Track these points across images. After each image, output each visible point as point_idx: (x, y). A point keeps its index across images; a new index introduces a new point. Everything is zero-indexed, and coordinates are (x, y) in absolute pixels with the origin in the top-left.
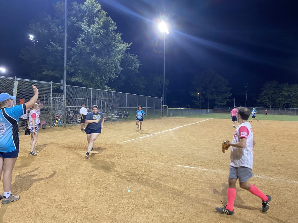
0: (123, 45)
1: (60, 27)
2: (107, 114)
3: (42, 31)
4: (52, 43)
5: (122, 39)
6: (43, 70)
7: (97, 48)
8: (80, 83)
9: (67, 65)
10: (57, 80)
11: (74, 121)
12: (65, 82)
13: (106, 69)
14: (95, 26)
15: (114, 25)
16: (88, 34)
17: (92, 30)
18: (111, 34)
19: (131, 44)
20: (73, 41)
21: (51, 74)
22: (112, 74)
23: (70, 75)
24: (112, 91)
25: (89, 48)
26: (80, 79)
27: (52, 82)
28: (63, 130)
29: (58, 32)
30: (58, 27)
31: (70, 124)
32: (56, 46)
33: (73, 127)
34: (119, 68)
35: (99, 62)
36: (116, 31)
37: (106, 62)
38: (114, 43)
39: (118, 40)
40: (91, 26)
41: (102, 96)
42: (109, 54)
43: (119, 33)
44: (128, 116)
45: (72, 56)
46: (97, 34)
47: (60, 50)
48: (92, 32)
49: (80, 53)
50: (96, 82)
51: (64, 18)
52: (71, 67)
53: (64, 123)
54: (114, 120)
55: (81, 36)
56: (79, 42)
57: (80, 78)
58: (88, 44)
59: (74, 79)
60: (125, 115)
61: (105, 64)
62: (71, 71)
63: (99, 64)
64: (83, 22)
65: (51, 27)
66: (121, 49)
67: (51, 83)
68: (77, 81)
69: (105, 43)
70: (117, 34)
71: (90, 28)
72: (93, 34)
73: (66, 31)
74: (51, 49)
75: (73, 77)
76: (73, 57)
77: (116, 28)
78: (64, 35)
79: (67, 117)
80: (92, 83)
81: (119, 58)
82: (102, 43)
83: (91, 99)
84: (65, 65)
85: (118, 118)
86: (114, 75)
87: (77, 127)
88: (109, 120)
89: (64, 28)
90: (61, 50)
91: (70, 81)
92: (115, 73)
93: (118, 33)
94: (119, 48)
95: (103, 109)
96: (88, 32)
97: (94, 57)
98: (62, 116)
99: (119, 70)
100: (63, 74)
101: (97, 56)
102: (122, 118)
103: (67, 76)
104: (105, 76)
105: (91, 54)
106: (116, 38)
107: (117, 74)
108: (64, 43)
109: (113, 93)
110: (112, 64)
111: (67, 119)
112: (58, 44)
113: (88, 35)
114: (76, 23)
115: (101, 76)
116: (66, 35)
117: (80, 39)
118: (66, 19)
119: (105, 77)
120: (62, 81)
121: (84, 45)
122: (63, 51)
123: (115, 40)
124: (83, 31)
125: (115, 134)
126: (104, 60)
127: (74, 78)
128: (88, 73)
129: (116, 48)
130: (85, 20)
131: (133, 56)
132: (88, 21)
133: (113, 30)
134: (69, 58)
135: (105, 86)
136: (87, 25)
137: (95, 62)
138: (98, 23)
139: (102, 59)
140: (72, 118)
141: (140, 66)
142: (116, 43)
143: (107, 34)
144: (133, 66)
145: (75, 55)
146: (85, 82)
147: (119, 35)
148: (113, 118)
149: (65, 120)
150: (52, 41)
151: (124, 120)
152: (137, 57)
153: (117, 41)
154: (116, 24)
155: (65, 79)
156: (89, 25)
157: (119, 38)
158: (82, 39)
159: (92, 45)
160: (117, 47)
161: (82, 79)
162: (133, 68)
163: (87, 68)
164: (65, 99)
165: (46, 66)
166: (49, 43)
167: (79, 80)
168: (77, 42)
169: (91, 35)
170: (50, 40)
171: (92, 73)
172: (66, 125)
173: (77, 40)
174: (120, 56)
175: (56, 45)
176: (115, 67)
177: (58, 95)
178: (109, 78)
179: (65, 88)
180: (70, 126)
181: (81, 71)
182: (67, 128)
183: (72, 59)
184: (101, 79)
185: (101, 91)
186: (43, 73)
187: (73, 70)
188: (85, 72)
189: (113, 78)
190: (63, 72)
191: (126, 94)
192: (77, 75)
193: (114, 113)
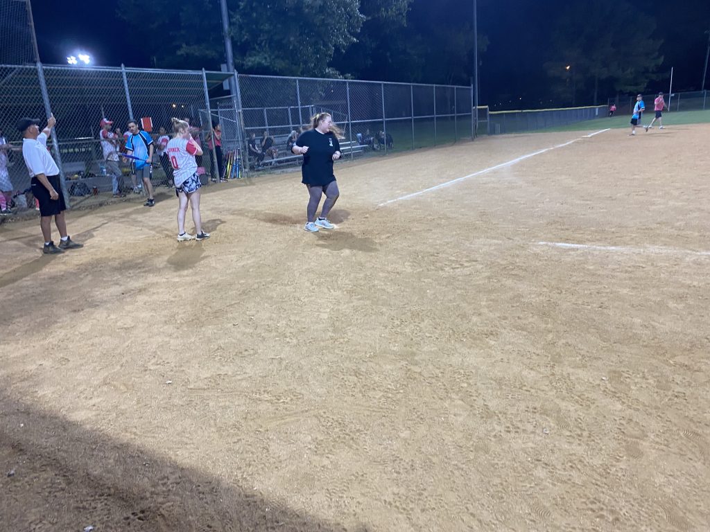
6: (178, 43)
8: (268, 67)
9: (231, 24)
10: (213, 64)
11: (267, 164)
12: (231, 67)
13: (326, 22)
21: (197, 54)
22: (342, 34)
23: (242, 49)
24: (345, 78)
26: (266, 58)
27: (203, 69)
28: (247, 185)
31: (258, 171)
34: (358, 17)
35: (307, 7)
41: (320, 96)
44: (389, 142)
52: (241, 28)
53: (247, 171)
54: (357, 156)
57: (266, 55)
59: (252, 60)
61: (321, 9)
62: (243, 40)
63: (306, 10)
67: (204, 73)
68: (259, 64)
75: (248, 53)
79: (250, 154)
80: (296, 64)
83: (300, 106)
84: (226, 26)
85: (365, 149)
86: (346, 36)
87: (275, 176)
88: (346, 155)
91: (243, 64)
92: (348, 31)
99: (358, 22)
100: (225, 51)
102: (374, 149)
103: (234, 54)
104: (324, 42)
107: (354, 35)
109: (350, 83)
110: (338, 8)
111: (250, 160)
115: (316, 43)
119: (325, 45)
120: (223, 66)
127: (250, 56)
128: (283, 39)
134: (232, 7)
135: (327, 70)
140: (261, 157)
141: (411, 5)
144: (392, 9)
146: (280, 64)
148: (354, 150)
149: (248, 163)
155: (230, 61)
161: (270, 56)
162: (392, 12)
163: (279, 26)
164: (240, 112)
165: (183, 32)
167: (263, 61)
171: (292, 38)
172: (251, 174)
176: (349, 14)
177: (220, 101)
178: (334, 46)
179: (234, 82)
180: (259, 176)
181: (266, 37)
182: (254, 180)
183: (241, 7)
184: (317, 51)
185: (319, 82)
186: (179, 53)
187: (246, 37)
188: (276, 38)
189: (344, 47)
190: (224, 45)
191: (380, 84)
192: (257, 47)
193: (355, 138)
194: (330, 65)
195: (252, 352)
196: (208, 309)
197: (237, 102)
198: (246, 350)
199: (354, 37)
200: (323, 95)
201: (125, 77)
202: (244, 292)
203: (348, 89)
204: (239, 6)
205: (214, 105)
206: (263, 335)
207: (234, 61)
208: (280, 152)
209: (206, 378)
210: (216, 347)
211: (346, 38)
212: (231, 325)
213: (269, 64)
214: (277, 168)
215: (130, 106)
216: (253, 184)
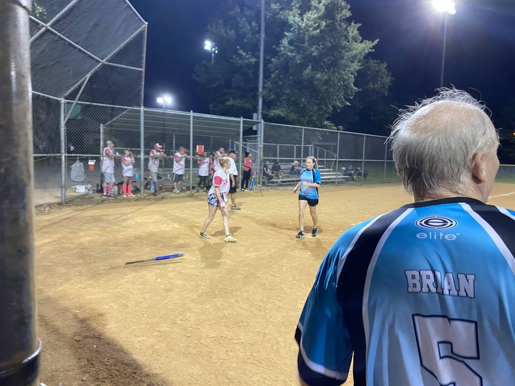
0: (363, 45)
1: (253, 24)
2: (328, 171)
3: (226, 32)
4: (241, 52)
5: (361, 34)
6: (228, 98)
7: (315, 54)
8: (284, 118)
9: (264, 88)
10: (248, 114)
11: (274, 183)
12: (260, 116)
13: (329, 90)
14: (311, 15)
15: (346, 10)
16: (299, 31)
17: (307, 24)
18: (341, 26)
19: (376, 42)
20: (274, 47)
21: (239, 105)
22: (339, 99)
23: (268, 105)
24: (338, 130)
25: (300, 55)
26: (283, 112)
27: (242, 117)
28: (259, 196)
29: (250, 32)
30: (250, 24)
31: (268, 186)
32: (248, 57)
33: (273, 191)
34: (352, 88)
35: (317, 80)
36: (349, 21)
37: (330, 78)
38: (344, 43)
39: (353, 36)
40: (305, 17)
41: (319, 139)
42: (335, 64)
43: (355, 23)
44: (365, 176)
45: (272, 73)
46: (315, 29)
47: (253, 63)
48: (307, 26)
49: (285, 67)
50: (310, 117)
51: (261, 7)
52: (270, 90)
53: (260, 186)
54: (340, 183)
55: (287, 36)
56: (284, 47)
57: (284, 110)
58: (298, 49)
59: (275, 112)
60: (360, 174)
61: (327, 82)
62: (270, 99)
63: (316, 82)
64: (291, 10)
65: (240, 25)
66: (358, 53)
67: (242, 120)
68: (279, 115)
69: (329, 44)
70: (350, 25)
71: (302, 19)
72: (308, 30)
73: (263, 29)
74: (240, 62)
75: (272, 107)
76: (274, 74)
77: (349, 14)
78: (260, 36)
79: (264, 175)
80: (304, 117)
81: (353, 70)
82: (323, 44)
83: (303, 145)
84: (261, 89)
85: (347, 179)
86: (342, 101)
87: (278, 191)
88: (332, 182)
89: (259, 25)
90: (255, 62)
91: (268, 115)
92: (344, 97)
93: (353, 24)
94: (354, 52)
95: (320, 163)
96: (299, 27)
97: (308, 71)
98: (257, 174)
99: (352, 92)
100: (257, 104)
101: (313, 69)
102: (353, 180)
103: (263, 107)
104: (326, 103)
105: (303, 66)
106: (348, 33)
107: (348, 100)
108: (259, 50)
109: (341, 133)
110: (339, 81)
111: (263, 178)
112: (250, 53)
113: (299, 33)
114: (279, 12)
115: (320, 104)
116: (263, 36)
117: (285, 42)
118: (263, 9)
119: (327, 106)
120: (255, 115)
121: (292, 51)
122: (258, 63)
123: (346, 38)
124: (291, 26)
125: (344, 207)
126: (325, 75)
127: (273, 109)
128: (297, 100)
129: (348, 51)
130: (294, 5)
131: (378, 63)
132: (300, 8)
133: (344, 19)
134: (266, 77)
135: (326, 123)
136: (298, 16)
137: (311, 81)
138: (316, 8)
139: (322, 73)
140: (271, 177)
141: (392, 81)
142: (348, 42)
143: (331, 28)
144: (377, 83)
145: (277, 69)
146: (292, 116)
147: (354, 27)
148: (338, 179)
149: (261, 180)
150: (241, 48)
151: (358, 183)
152: (385, 65)
153: (350, 39)
154: (349, 6)
155: (260, 111)
156: (301, 15)
157: (355, 32)
158: (288, 41)
159: (305, 49)
160: (350, 50)
161: (287, 110)
162: (377, 86)
163: (296, 91)
164: (262, 146)
165: (232, 91)
166: (236, 52)
167: (282, 114)
168: (280, 47)
169: (304, 33)
170: (238, 47)
171: (303, 100)
172: (263, 188)
173: (280, 44)
174: (355, 66)
175: (247, 54)
176: (346, 86)
177: (250, 139)
178: (332, 107)
179: (261, 127)
180: (267, 189)
181: (285, 98)
182: (264, 193)
183: (272, 78)
184: (320, 109)
185: (319, 131)
186: (227, 104)
187: (272, 97)
188: (293, 99)
189: (339, 108)
190: (257, 101)
191: (363, 136)
192: (278, 103)
193: (340, 170)
194: (328, 119)
195: (246, 324)
196: (221, 286)
197: (261, 140)
198: (242, 322)
199: (348, 101)
200: (321, 138)
201: (191, 119)
202: (246, 277)
203: (339, 137)
204: (270, 76)
205: (245, 140)
206: (255, 312)
207: (262, 111)
208: (284, 175)
209: (212, 337)
210: (222, 315)
211: (342, 102)
212: (234, 300)
213: (285, 115)
214: (281, 185)
215: (191, 137)
216: (262, 196)
